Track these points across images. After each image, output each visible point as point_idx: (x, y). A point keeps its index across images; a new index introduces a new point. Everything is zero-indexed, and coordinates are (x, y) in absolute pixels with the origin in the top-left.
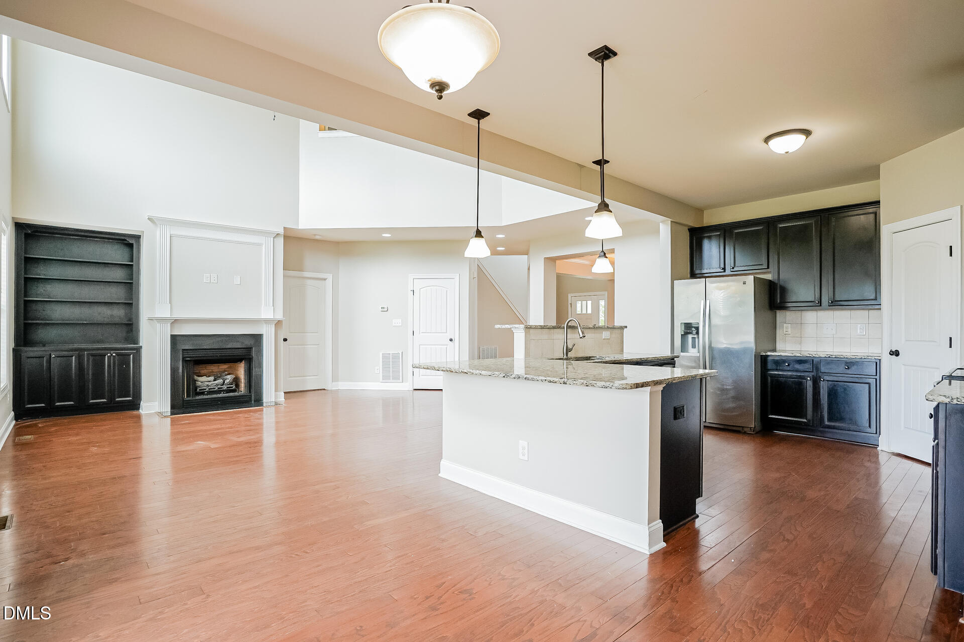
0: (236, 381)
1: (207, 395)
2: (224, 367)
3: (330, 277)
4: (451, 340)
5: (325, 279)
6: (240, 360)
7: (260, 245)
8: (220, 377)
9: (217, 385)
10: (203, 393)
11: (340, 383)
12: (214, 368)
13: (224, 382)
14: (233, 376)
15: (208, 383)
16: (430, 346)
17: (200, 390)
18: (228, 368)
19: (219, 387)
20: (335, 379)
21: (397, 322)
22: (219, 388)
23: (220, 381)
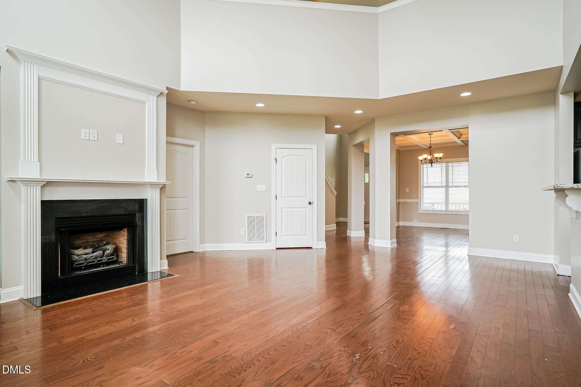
0: (117, 251)
1: (85, 270)
2: (100, 236)
3: (197, 144)
4: (310, 203)
5: (192, 146)
6: (121, 228)
7: (144, 103)
8: (97, 248)
9: (96, 257)
10: (80, 269)
11: (207, 245)
12: (91, 239)
13: (104, 253)
14: (114, 246)
15: (85, 256)
16: (291, 209)
17: (77, 265)
18: (104, 237)
19: (99, 259)
20: (202, 241)
21: (261, 188)
22: (98, 261)
23: (99, 253)
